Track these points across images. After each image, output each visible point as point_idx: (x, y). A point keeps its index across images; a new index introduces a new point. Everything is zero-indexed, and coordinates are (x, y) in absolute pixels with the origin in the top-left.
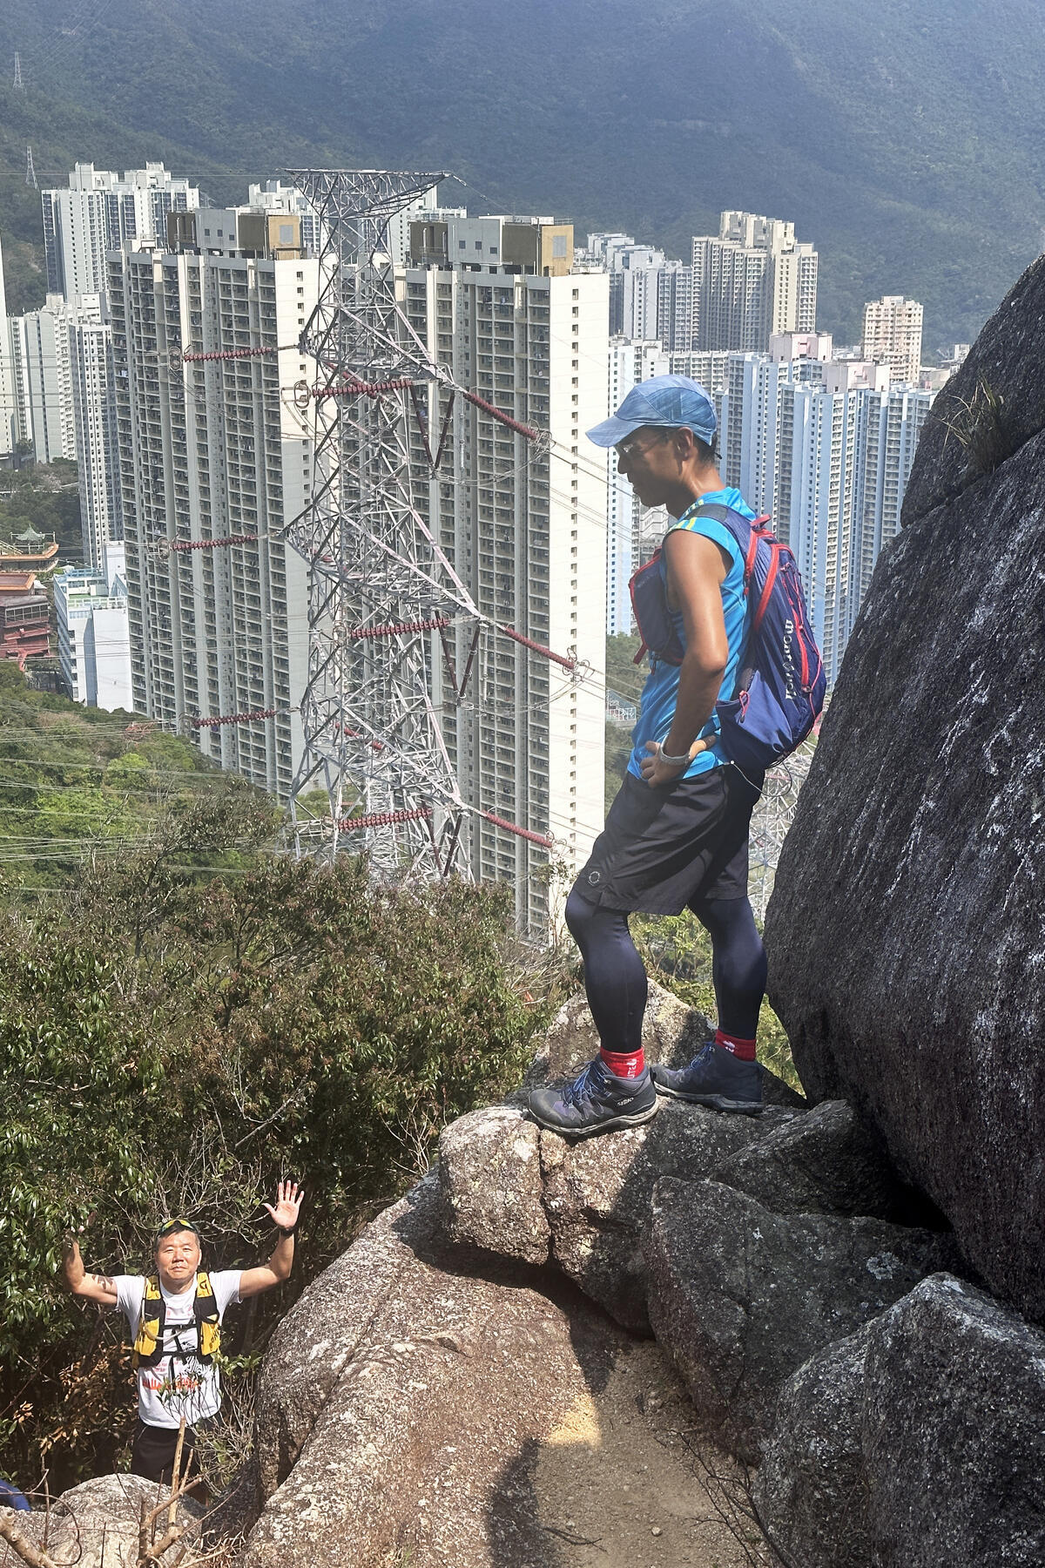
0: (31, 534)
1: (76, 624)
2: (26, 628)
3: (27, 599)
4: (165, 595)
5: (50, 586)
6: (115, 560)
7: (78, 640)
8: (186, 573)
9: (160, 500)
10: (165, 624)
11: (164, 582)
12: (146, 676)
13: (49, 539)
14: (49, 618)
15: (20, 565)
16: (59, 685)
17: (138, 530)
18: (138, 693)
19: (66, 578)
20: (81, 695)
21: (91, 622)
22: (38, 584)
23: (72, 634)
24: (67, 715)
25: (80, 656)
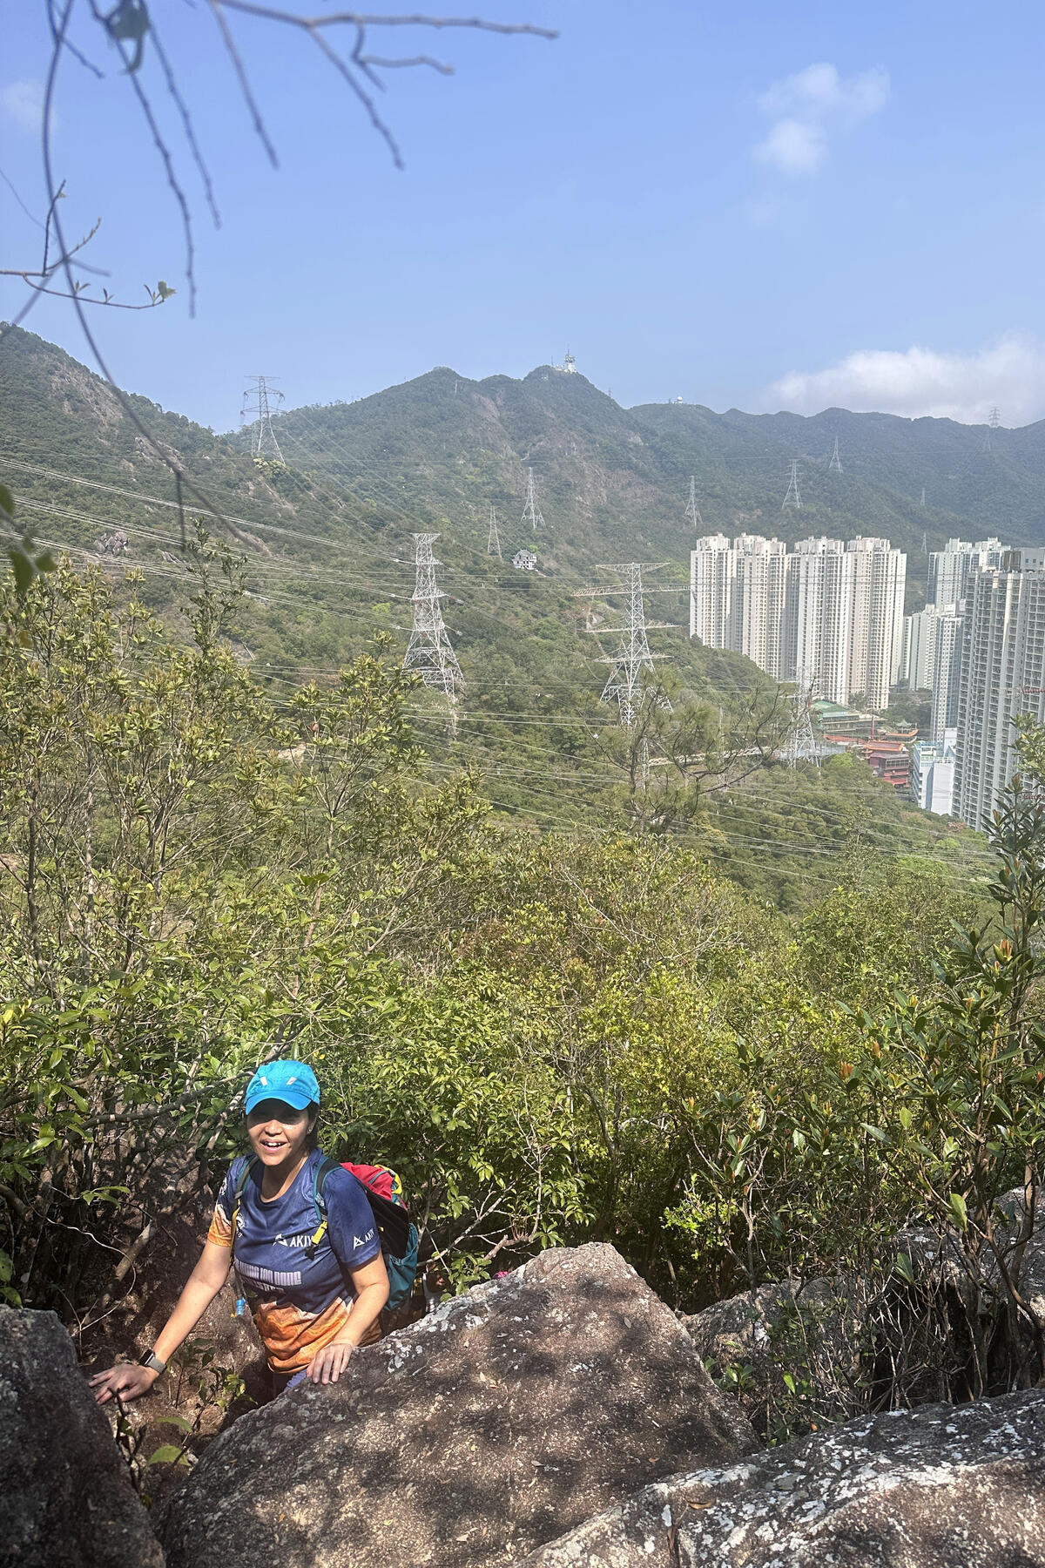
0: (904, 723)
1: (925, 770)
2: (896, 771)
3: (898, 756)
4: (977, 756)
5: (911, 751)
6: (951, 737)
7: (924, 779)
8: (991, 745)
9: (981, 705)
10: (976, 772)
11: (978, 749)
12: (961, 799)
13: (913, 726)
14: (909, 767)
15: (896, 739)
16: (912, 801)
17: (966, 721)
18: (956, 808)
19: (920, 748)
20: (922, 804)
21: (932, 769)
22: (905, 749)
23: (921, 775)
24: (916, 813)
25: (924, 787)
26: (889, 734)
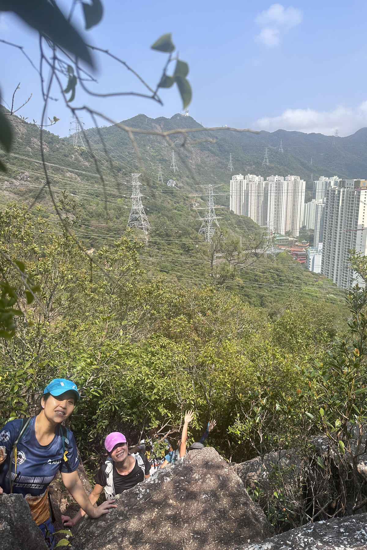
0: (304, 241)
1: (311, 257)
2: (301, 258)
3: (302, 252)
4: (330, 253)
5: (307, 251)
6: (321, 246)
7: (311, 261)
8: (335, 249)
9: (331, 235)
10: (329, 258)
11: (330, 250)
12: (324, 268)
13: (308, 242)
14: (306, 257)
15: (302, 246)
16: (307, 268)
17: (326, 240)
18: (322, 271)
19: (310, 250)
20: (310, 269)
21: (314, 257)
22: (305, 250)
23: (310, 259)
24: (308, 273)
25: (311, 263)
26: (299, 245)
